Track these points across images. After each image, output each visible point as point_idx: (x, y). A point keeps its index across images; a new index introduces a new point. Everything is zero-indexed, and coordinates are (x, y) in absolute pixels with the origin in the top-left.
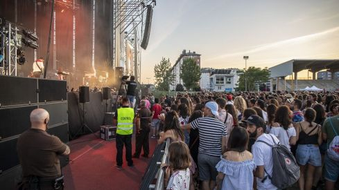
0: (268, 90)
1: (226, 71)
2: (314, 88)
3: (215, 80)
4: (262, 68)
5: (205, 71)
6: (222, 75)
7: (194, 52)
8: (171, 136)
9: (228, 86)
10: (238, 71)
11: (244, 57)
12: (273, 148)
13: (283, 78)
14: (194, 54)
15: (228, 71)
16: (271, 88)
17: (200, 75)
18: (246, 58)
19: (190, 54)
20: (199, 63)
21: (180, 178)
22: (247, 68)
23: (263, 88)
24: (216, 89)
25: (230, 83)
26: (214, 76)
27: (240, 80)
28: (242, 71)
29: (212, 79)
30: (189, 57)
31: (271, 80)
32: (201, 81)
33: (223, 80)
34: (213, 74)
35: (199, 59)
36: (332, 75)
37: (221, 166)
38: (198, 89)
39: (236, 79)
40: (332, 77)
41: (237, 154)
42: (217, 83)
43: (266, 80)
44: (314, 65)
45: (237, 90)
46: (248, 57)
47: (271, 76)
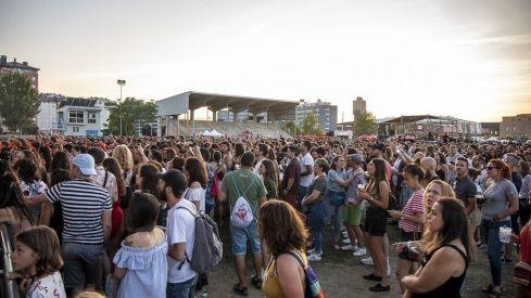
0: (155, 134)
1: (88, 101)
2: (215, 133)
3: (67, 117)
4: (146, 100)
5: (47, 98)
6: (80, 108)
7: (25, 63)
8: (7, 219)
9: (91, 127)
10: (108, 103)
11: (119, 82)
12: (197, 219)
13: (175, 117)
14: (25, 66)
15: (91, 102)
16: (159, 132)
17: (38, 105)
18: (121, 82)
19: (15, 65)
20: (36, 83)
21: (43, 292)
22: (123, 100)
23: (146, 131)
24: (69, 132)
25: (94, 121)
26: (65, 109)
27: (111, 117)
28: (115, 104)
29: (61, 113)
30: (14, 71)
31: (158, 120)
32: (39, 116)
33: (82, 116)
34: (63, 104)
35: (36, 76)
36: (235, 115)
37: (124, 257)
38: (35, 131)
39: (104, 116)
40: (235, 119)
41: (148, 236)
42: (71, 120)
43: (152, 119)
44: (215, 102)
45: (106, 132)
46: (124, 82)
47: (159, 114)
